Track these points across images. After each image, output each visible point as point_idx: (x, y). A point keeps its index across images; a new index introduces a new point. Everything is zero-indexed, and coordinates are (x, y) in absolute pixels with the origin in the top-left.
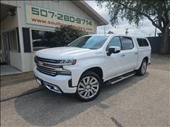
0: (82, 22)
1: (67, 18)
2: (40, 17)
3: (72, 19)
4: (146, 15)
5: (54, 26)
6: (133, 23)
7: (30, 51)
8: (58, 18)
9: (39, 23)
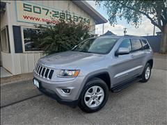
4: (145, 14)
6: (132, 22)
7: (22, 52)
8: (53, 15)
9: (32, 21)
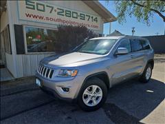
0: (87, 18)
1: (69, 14)
2: (35, 12)
3: (75, 15)
5: (54, 23)
7: (24, 53)
8: (58, 13)
9: (34, 19)
